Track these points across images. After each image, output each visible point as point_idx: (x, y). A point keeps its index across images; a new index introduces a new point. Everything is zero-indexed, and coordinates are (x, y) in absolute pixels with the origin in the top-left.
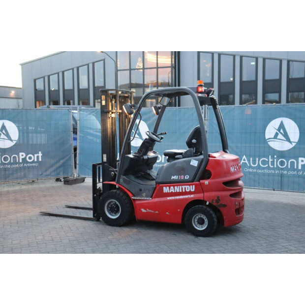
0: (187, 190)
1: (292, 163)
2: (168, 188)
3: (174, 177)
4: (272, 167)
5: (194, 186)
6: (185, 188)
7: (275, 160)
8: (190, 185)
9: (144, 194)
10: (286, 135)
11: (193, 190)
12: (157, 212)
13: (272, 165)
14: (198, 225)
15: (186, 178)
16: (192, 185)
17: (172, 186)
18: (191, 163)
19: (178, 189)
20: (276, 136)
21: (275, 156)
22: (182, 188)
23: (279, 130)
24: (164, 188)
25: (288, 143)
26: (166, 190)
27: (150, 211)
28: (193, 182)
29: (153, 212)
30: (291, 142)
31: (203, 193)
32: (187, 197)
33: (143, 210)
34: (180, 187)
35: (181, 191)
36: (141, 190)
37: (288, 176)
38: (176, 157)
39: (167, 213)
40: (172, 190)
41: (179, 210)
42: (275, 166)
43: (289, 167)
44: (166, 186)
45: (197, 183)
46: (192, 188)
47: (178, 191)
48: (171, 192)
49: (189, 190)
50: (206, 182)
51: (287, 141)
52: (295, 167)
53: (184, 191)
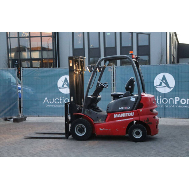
0: (129, 115)
1: (171, 101)
2: (117, 115)
3: (121, 108)
4: (159, 103)
5: (133, 113)
6: (128, 114)
7: (161, 99)
8: (131, 112)
9: (100, 120)
10: (167, 83)
11: (133, 115)
12: (110, 130)
13: (158, 102)
14: (136, 135)
15: (128, 108)
16: (132, 112)
17: (119, 113)
18: (131, 100)
19: (123, 115)
20: (160, 85)
21: (161, 97)
22: (126, 115)
23: (162, 80)
24: (115, 115)
25: (168, 88)
26: (116, 116)
27: (105, 129)
28: (132, 110)
29: (107, 130)
30: (170, 88)
31: (139, 116)
32: (129, 119)
33: (101, 129)
34: (125, 114)
35: (125, 116)
36: (98, 117)
37: (169, 109)
38: (119, 96)
39: (117, 130)
40: (120, 116)
41: (124, 127)
42: (161, 103)
43: (169, 103)
44: (116, 114)
45: (135, 111)
46: (132, 114)
47: (123, 116)
48: (118, 117)
49: (130, 115)
50: (141, 110)
51: (167, 87)
52: (173, 103)
53: (127, 116)
